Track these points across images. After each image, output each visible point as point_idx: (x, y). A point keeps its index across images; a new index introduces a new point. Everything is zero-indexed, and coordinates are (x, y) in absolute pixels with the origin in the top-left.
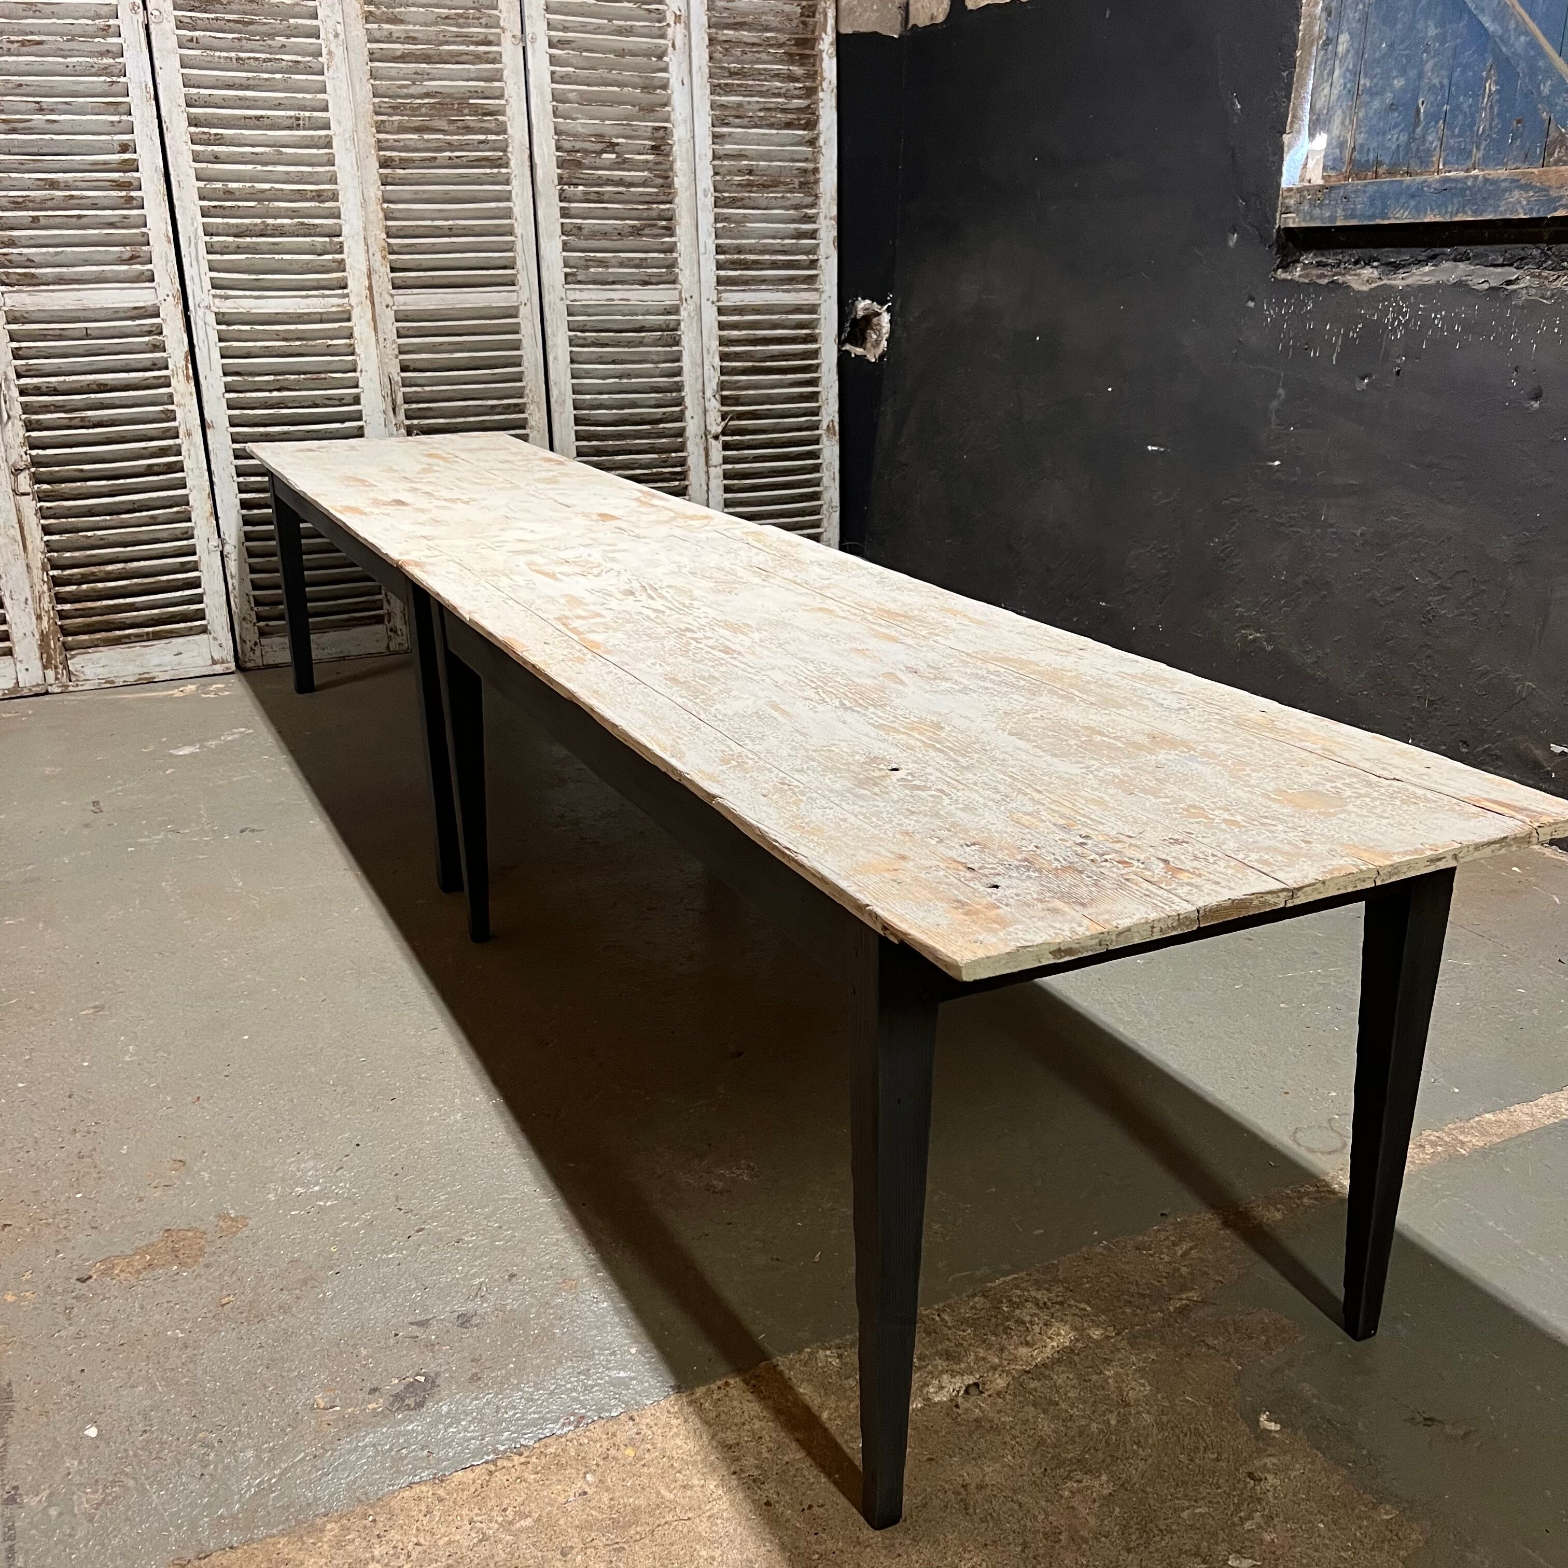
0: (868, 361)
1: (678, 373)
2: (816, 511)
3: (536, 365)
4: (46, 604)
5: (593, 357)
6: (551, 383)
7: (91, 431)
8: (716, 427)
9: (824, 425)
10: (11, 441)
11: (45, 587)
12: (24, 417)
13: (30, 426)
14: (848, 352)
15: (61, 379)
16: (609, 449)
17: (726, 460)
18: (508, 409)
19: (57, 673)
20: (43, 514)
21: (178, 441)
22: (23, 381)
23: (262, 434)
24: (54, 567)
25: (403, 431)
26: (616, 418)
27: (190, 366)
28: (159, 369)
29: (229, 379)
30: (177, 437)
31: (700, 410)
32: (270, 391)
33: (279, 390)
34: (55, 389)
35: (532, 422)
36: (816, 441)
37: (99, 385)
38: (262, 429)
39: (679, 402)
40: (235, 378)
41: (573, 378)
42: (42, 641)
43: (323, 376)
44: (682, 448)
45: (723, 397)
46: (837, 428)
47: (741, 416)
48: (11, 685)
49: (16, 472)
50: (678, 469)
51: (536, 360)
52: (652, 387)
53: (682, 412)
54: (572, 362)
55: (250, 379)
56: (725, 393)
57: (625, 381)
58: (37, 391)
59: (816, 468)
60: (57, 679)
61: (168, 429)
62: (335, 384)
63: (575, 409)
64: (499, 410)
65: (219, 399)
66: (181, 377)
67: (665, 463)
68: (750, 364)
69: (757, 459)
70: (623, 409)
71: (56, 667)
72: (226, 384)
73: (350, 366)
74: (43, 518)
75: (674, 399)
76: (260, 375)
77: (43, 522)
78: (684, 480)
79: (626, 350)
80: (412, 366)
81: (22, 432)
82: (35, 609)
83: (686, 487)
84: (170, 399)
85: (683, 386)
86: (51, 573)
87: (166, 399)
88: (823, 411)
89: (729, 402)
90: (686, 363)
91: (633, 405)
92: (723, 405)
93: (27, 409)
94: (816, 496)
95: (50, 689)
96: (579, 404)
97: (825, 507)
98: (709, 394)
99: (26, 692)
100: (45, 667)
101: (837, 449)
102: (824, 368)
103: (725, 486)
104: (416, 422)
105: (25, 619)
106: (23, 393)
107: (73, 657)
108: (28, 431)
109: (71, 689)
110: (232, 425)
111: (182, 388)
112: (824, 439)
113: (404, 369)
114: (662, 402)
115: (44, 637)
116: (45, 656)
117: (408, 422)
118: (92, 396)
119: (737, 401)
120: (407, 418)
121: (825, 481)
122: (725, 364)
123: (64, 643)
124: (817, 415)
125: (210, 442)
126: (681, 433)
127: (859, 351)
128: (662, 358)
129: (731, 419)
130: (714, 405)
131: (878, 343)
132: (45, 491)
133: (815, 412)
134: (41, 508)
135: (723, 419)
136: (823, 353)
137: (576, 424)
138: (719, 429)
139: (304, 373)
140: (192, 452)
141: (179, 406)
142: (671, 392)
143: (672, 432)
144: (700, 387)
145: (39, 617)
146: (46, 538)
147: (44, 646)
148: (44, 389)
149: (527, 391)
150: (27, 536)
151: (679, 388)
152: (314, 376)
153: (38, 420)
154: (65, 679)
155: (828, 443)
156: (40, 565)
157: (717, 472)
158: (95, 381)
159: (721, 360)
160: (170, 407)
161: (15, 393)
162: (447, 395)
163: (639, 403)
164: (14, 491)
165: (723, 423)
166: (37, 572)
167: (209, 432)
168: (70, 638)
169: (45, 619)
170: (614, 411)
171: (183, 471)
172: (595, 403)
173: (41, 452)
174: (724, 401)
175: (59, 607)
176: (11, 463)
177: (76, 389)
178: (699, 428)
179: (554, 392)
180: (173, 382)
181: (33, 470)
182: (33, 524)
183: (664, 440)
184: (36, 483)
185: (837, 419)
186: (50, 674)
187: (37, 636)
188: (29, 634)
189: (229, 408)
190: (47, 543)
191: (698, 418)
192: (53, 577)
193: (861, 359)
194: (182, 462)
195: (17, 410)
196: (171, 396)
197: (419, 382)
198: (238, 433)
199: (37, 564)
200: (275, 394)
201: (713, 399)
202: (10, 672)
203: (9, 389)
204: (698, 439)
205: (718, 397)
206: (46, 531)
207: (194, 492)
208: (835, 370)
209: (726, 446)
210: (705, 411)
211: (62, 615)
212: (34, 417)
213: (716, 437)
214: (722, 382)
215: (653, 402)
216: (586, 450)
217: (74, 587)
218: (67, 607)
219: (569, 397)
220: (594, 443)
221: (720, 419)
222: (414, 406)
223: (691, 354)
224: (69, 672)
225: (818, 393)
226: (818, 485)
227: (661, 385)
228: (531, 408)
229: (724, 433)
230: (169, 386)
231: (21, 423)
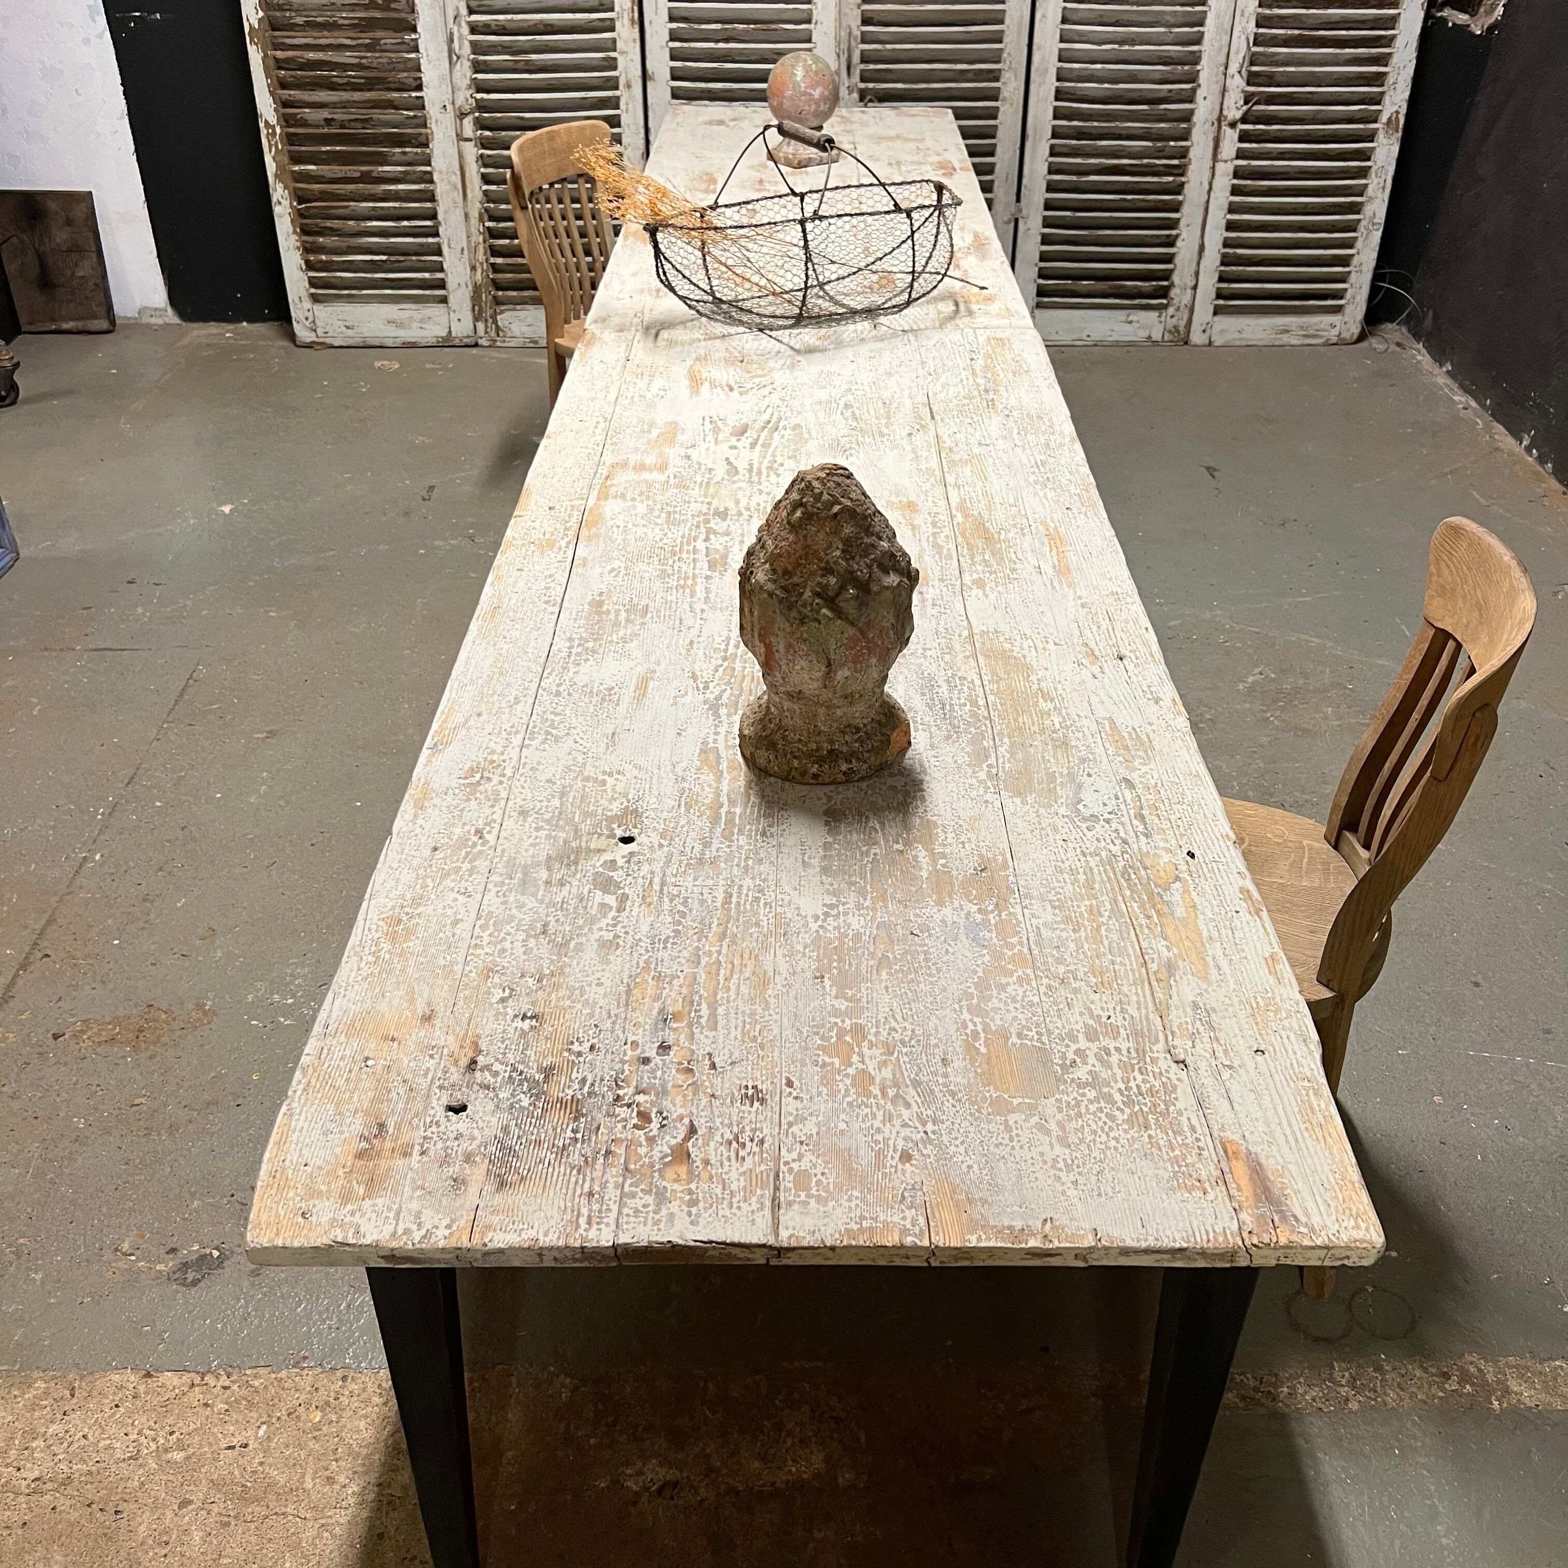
0: (1472, 34)
1: (1198, 40)
2: (1352, 227)
3: (1020, 24)
4: (481, 256)
5: (1091, 15)
6: (1035, 47)
7: (533, 76)
8: (1234, 112)
9: (1384, 118)
10: (459, 82)
11: (481, 239)
12: (472, 56)
13: (478, 67)
14: (1444, 20)
15: (509, 17)
16: (1093, 131)
17: (1240, 155)
18: (979, 76)
19: (486, 327)
20: (484, 161)
21: (617, 93)
22: (475, 17)
23: (703, 91)
24: (491, 219)
25: (856, 95)
26: (1108, 93)
27: (636, 8)
28: (606, 11)
29: (674, 25)
30: (617, 88)
31: (1217, 88)
32: (717, 41)
33: (727, 40)
34: (504, 28)
35: (1005, 93)
36: (1371, 137)
37: (546, 25)
38: (703, 85)
39: (1193, 78)
40: (681, 25)
41: (1061, 41)
42: (475, 292)
43: (773, 26)
44: (1186, 136)
45: (1251, 74)
46: (1402, 121)
47: (1271, 99)
48: (444, 333)
49: (462, 115)
50: (1175, 162)
51: (1022, 17)
52: (1160, 57)
53: (1194, 90)
54: (1064, 21)
55: (696, 26)
56: (1254, 69)
57: (1127, 47)
58: (487, 29)
59: (1363, 173)
60: (486, 332)
61: (608, 79)
62: (786, 36)
63: (1058, 80)
64: (970, 75)
65: (662, 47)
66: (626, 21)
67: (1159, 154)
68: (1296, 32)
69: (1282, 155)
70: (1117, 83)
71: (486, 321)
72: (671, 31)
73: (805, 16)
74: (485, 166)
75: (1186, 73)
76: (709, 22)
77: (483, 170)
78: (1182, 175)
79: (1135, 8)
80: (877, 18)
81: (469, 73)
82: (470, 259)
83: (1182, 185)
84: (612, 45)
85: (1200, 58)
86: (487, 224)
87: (610, 45)
88: (1387, 100)
89: (1260, 80)
90: (1209, 29)
91: (1133, 78)
92: (1248, 84)
93: (476, 48)
94: (1355, 208)
95: (480, 342)
96: (1064, 75)
97: (1363, 223)
98: (1233, 68)
99: (457, 342)
100: (476, 319)
101: (1396, 149)
102: (1399, 43)
103: (1234, 186)
104: (871, 85)
105: (460, 268)
106: (474, 30)
107: (502, 312)
108: (476, 72)
109: (498, 344)
110: (674, 78)
111: (625, 33)
112: (1381, 136)
113: (866, 21)
114: (1171, 77)
115: (477, 289)
116: (477, 308)
117: (862, 85)
118: (538, 37)
119: (1270, 80)
120: (863, 80)
121: (1370, 191)
122: (1261, 30)
123: (495, 297)
124: (1378, 103)
125: (649, 96)
126: (1187, 117)
127: (1462, 18)
128: (1180, 20)
129: (1255, 104)
130: (1237, 84)
131: (1493, 8)
132: (487, 138)
133: (1377, 100)
134: (482, 156)
135: (1246, 103)
136: (1402, 23)
137: (1057, 99)
138: (1238, 115)
139: (755, 22)
140: (630, 106)
141: (622, 53)
142: (1184, 64)
143: (1177, 115)
144: (1222, 59)
145: (473, 268)
146: (485, 187)
147: (476, 298)
148: (493, 27)
149: (1005, 55)
150: (468, 184)
151: (1195, 59)
152: (764, 27)
153: (485, 61)
154: (493, 334)
155: (1385, 141)
156: (477, 215)
157: (1225, 170)
158: (541, 21)
159: (1258, 25)
160: (612, 54)
161: (466, 30)
162: (911, 55)
163: (1140, 76)
164: (457, 135)
165: (1245, 108)
166: (474, 221)
167: (649, 84)
168: (500, 293)
169: (479, 271)
170: (1106, 85)
171: (619, 126)
172: (1084, 73)
173: (485, 96)
174: (1252, 79)
175: (492, 260)
176: (457, 106)
177: (520, 28)
178: (1211, 113)
179: (1036, 58)
180: (618, 25)
181: (477, 114)
182: (474, 171)
183: (1163, 125)
184: (482, 129)
185: (1403, 111)
186: (481, 326)
187: (470, 288)
188: (463, 285)
189: (673, 58)
190: (486, 193)
191: (1214, 99)
192: (488, 228)
193: (1462, 29)
194: (619, 116)
195: (467, 49)
196: (614, 41)
197: (882, 37)
198: (679, 88)
199: (474, 214)
200: (721, 45)
201: (1237, 76)
202: (444, 320)
203: (460, 26)
204: (1208, 125)
205: (1244, 72)
206: (486, 179)
207: (629, 150)
208: (1415, 44)
209: (1244, 137)
210: (1224, 91)
211: (495, 268)
212: (482, 58)
213: (1233, 125)
214: (1254, 54)
215: (1157, 76)
216: (1064, 130)
217: (507, 241)
218: (499, 260)
219: (1053, 65)
220: (1075, 123)
221: (1242, 102)
222: (872, 67)
223: (1218, 16)
224: (498, 328)
225: (1384, 74)
226: (1361, 195)
227: (1172, 54)
228: (1006, 76)
229: (1244, 120)
230: (612, 29)
231: (469, 64)
